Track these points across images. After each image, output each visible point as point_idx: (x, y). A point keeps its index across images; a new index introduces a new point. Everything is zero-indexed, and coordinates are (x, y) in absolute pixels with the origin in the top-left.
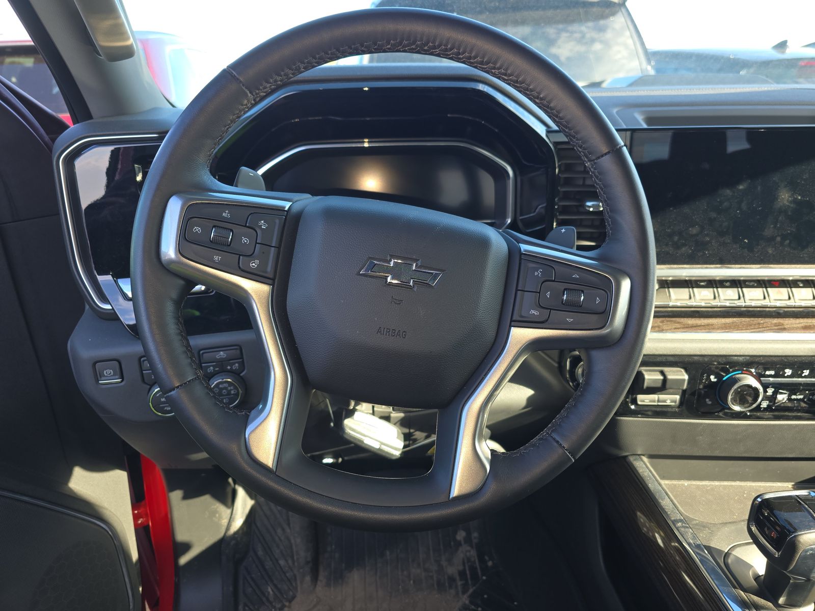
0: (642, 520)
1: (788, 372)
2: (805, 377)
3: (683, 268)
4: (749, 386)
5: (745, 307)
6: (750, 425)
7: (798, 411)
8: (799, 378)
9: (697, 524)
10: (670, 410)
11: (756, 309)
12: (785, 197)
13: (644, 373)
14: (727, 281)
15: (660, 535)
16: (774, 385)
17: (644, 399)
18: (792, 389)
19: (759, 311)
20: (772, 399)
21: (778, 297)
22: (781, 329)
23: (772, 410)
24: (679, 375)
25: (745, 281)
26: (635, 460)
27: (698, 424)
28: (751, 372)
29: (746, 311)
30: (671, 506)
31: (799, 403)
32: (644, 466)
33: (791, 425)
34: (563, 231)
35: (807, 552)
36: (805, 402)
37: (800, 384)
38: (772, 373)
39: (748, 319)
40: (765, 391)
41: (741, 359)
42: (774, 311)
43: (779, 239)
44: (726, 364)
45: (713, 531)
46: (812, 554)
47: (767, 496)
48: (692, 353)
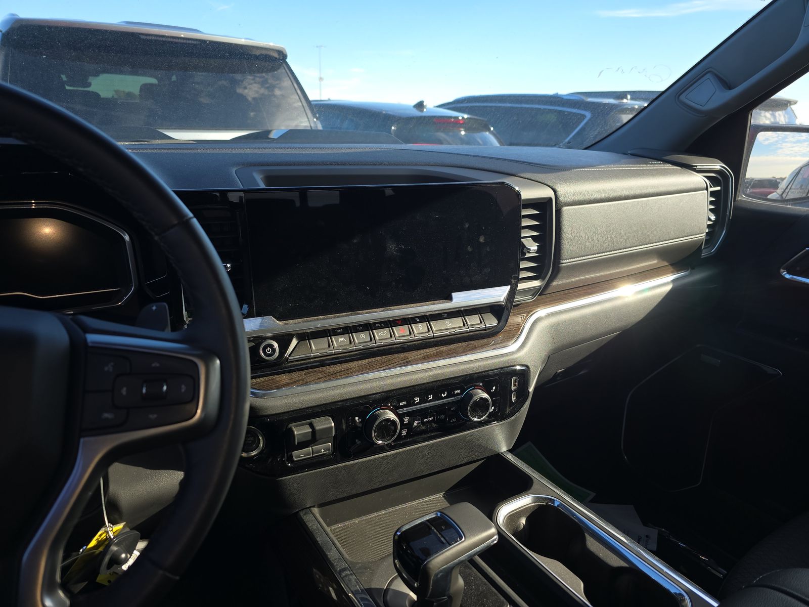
0: (317, 576)
1: (417, 400)
2: (431, 401)
3: (318, 319)
4: (388, 420)
5: (376, 347)
6: (397, 453)
7: (432, 431)
8: (426, 403)
9: (360, 568)
10: (325, 458)
11: (386, 347)
12: (392, 247)
13: (294, 429)
14: (359, 326)
15: (333, 588)
16: (408, 414)
17: (299, 455)
18: (423, 413)
19: (389, 349)
20: (409, 425)
21: (401, 333)
22: (407, 362)
23: (411, 436)
24: (327, 423)
25: (374, 324)
26: (305, 514)
27: (353, 464)
28: (389, 406)
29: (378, 350)
30: (337, 555)
31: (431, 424)
32: (314, 518)
33: (429, 445)
34: (154, 308)
35: (438, 575)
36: (435, 423)
37: (428, 408)
38: (405, 403)
39: (380, 358)
40: (402, 421)
41: (377, 396)
42: (400, 347)
43: (394, 283)
44: (366, 403)
45: (373, 570)
46: (442, 576)
47: (404, 529)
48: (336, 400)
